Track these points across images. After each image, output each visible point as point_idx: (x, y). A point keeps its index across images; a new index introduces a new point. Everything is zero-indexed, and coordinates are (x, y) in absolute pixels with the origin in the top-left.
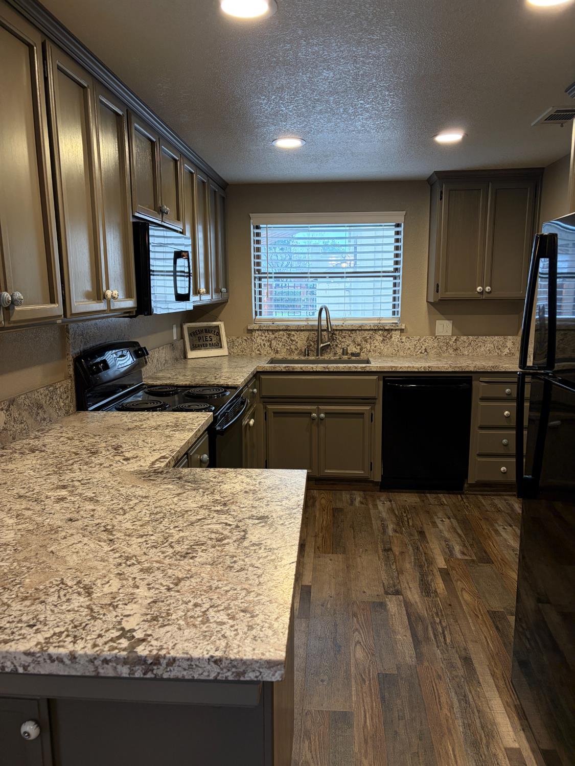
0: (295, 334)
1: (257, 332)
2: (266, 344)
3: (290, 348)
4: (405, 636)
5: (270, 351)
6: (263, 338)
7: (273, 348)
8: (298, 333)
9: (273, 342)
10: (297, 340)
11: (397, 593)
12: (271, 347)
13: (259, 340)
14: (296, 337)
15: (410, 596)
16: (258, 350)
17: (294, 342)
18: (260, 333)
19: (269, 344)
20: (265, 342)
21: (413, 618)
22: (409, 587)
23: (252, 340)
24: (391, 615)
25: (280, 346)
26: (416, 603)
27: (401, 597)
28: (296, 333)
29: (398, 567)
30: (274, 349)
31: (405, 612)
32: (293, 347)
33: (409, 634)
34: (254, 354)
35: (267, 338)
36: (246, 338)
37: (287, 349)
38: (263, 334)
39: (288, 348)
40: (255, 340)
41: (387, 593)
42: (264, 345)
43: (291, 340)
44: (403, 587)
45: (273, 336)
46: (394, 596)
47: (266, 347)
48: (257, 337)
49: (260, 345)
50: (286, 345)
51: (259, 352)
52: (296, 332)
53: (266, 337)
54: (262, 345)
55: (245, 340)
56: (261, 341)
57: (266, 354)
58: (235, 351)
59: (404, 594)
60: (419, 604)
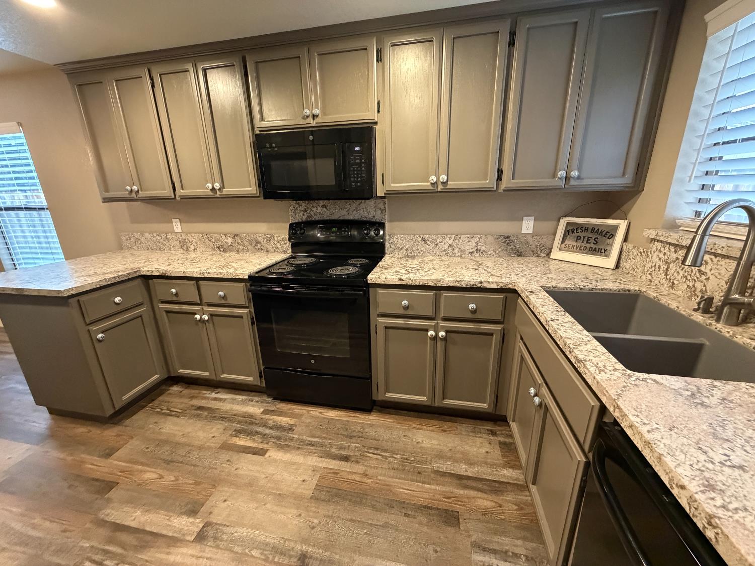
0: (709, 261)
1: (656, 243)
2: (662, 267)
3: (694, 286)
4: (134, 519)
5: (664, 281)
6: (661, 255)
7: (668, 277)
8: (715, 260)
9: (671, 265)
10: (709, 274)
11: (201, 537)
12: (666, 275)
13: (655, 259)
14: (709, 267)
15: (184, 550)
16: (650, 274)
17: (703, 277)
18: (659, 245)
19: (666, 267)
20: (661, 263)
21: (149, 538)
22: (201, 557)
23: (648, 256)
24: (171, 516)
25: (679, 277)
26: (168, 553)
27: (192, 538)
28: (711, 259)
29: (252, 559)
30: (670, 279)
31: (164, 532)
32: (699, 285)
33: (133, 524)
34: (644, 277)
35: (666, 257)
36: (642, 251)
37: (688, 286)
38: (662, 249)
39: (691, 284)
40: (650, 257)
41: (207, 524)
42: (659, 267)
43: (700, 271)
44: (207, 549)
45: (674, 256)
46: (198, 530)
47: (661, 272)
48: (654, 252)
49: (655, 266)
50: (689, 278)
51: (649, 277)
52: (713, 257)
53: (665, 254)
54: (657, 266)
55: (641, 253)
56: (657, 260)
57: (658, 283)
58: (627, 267)
59: (194, 544)
60: (163, 556)
